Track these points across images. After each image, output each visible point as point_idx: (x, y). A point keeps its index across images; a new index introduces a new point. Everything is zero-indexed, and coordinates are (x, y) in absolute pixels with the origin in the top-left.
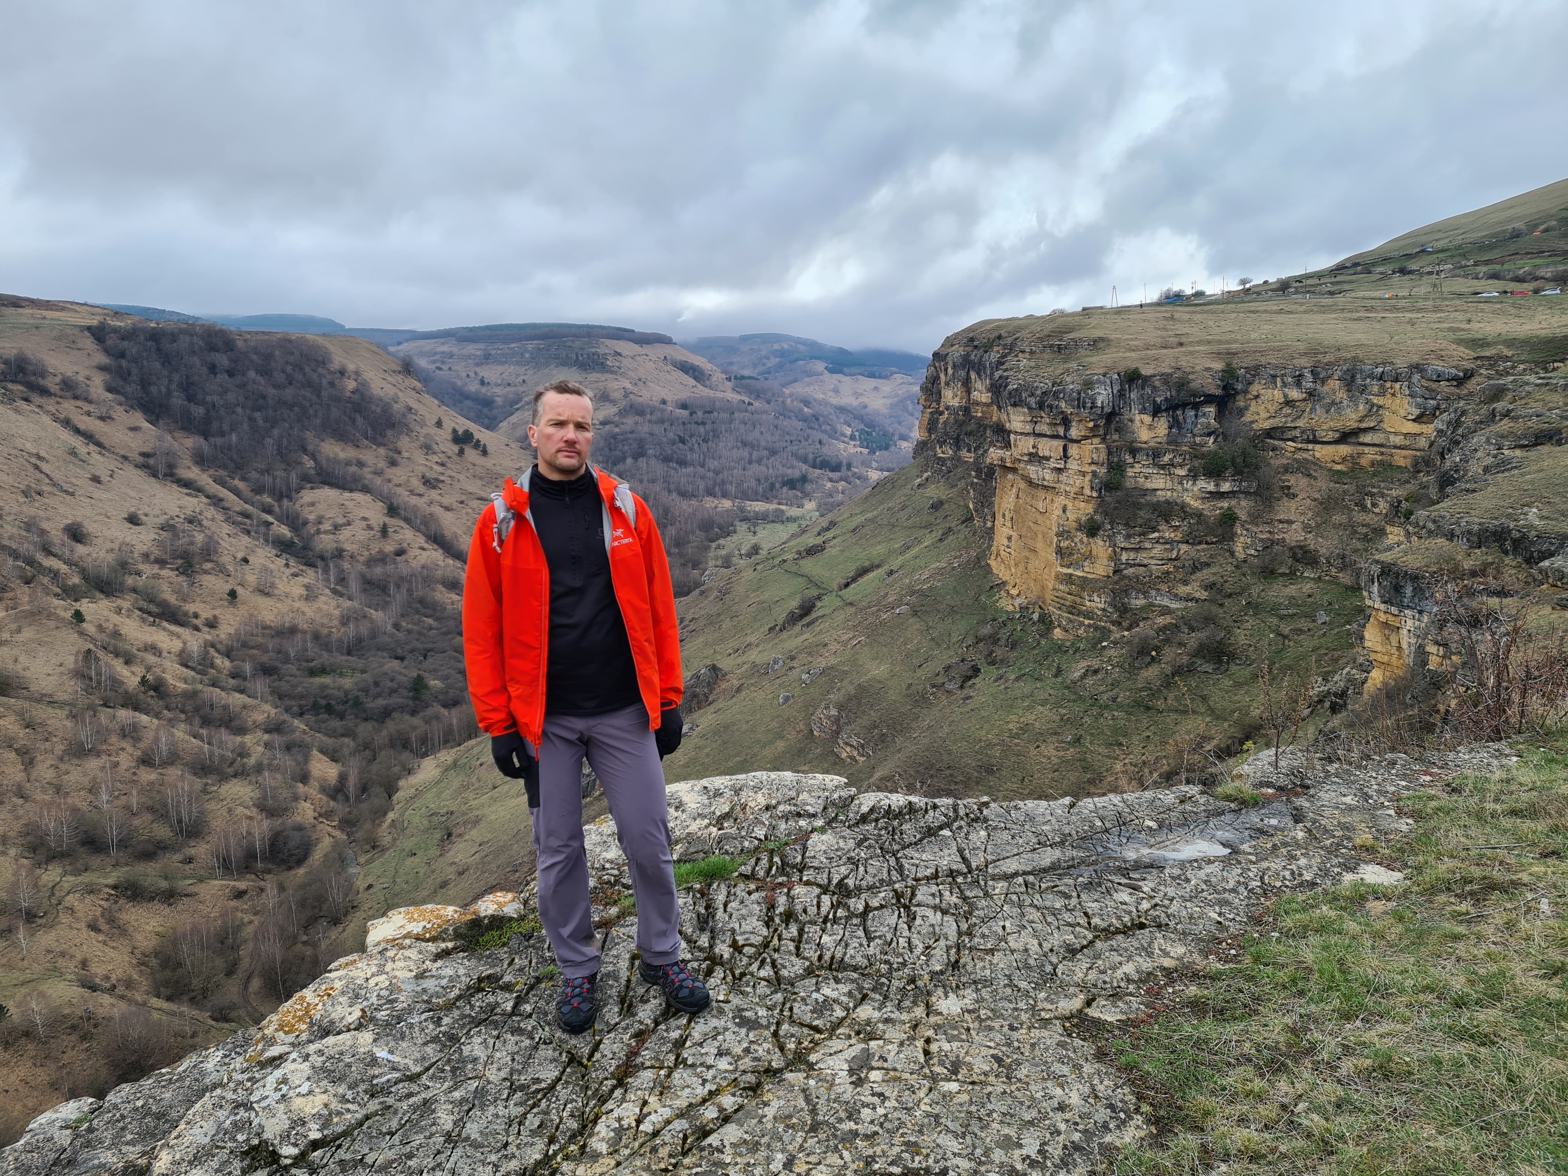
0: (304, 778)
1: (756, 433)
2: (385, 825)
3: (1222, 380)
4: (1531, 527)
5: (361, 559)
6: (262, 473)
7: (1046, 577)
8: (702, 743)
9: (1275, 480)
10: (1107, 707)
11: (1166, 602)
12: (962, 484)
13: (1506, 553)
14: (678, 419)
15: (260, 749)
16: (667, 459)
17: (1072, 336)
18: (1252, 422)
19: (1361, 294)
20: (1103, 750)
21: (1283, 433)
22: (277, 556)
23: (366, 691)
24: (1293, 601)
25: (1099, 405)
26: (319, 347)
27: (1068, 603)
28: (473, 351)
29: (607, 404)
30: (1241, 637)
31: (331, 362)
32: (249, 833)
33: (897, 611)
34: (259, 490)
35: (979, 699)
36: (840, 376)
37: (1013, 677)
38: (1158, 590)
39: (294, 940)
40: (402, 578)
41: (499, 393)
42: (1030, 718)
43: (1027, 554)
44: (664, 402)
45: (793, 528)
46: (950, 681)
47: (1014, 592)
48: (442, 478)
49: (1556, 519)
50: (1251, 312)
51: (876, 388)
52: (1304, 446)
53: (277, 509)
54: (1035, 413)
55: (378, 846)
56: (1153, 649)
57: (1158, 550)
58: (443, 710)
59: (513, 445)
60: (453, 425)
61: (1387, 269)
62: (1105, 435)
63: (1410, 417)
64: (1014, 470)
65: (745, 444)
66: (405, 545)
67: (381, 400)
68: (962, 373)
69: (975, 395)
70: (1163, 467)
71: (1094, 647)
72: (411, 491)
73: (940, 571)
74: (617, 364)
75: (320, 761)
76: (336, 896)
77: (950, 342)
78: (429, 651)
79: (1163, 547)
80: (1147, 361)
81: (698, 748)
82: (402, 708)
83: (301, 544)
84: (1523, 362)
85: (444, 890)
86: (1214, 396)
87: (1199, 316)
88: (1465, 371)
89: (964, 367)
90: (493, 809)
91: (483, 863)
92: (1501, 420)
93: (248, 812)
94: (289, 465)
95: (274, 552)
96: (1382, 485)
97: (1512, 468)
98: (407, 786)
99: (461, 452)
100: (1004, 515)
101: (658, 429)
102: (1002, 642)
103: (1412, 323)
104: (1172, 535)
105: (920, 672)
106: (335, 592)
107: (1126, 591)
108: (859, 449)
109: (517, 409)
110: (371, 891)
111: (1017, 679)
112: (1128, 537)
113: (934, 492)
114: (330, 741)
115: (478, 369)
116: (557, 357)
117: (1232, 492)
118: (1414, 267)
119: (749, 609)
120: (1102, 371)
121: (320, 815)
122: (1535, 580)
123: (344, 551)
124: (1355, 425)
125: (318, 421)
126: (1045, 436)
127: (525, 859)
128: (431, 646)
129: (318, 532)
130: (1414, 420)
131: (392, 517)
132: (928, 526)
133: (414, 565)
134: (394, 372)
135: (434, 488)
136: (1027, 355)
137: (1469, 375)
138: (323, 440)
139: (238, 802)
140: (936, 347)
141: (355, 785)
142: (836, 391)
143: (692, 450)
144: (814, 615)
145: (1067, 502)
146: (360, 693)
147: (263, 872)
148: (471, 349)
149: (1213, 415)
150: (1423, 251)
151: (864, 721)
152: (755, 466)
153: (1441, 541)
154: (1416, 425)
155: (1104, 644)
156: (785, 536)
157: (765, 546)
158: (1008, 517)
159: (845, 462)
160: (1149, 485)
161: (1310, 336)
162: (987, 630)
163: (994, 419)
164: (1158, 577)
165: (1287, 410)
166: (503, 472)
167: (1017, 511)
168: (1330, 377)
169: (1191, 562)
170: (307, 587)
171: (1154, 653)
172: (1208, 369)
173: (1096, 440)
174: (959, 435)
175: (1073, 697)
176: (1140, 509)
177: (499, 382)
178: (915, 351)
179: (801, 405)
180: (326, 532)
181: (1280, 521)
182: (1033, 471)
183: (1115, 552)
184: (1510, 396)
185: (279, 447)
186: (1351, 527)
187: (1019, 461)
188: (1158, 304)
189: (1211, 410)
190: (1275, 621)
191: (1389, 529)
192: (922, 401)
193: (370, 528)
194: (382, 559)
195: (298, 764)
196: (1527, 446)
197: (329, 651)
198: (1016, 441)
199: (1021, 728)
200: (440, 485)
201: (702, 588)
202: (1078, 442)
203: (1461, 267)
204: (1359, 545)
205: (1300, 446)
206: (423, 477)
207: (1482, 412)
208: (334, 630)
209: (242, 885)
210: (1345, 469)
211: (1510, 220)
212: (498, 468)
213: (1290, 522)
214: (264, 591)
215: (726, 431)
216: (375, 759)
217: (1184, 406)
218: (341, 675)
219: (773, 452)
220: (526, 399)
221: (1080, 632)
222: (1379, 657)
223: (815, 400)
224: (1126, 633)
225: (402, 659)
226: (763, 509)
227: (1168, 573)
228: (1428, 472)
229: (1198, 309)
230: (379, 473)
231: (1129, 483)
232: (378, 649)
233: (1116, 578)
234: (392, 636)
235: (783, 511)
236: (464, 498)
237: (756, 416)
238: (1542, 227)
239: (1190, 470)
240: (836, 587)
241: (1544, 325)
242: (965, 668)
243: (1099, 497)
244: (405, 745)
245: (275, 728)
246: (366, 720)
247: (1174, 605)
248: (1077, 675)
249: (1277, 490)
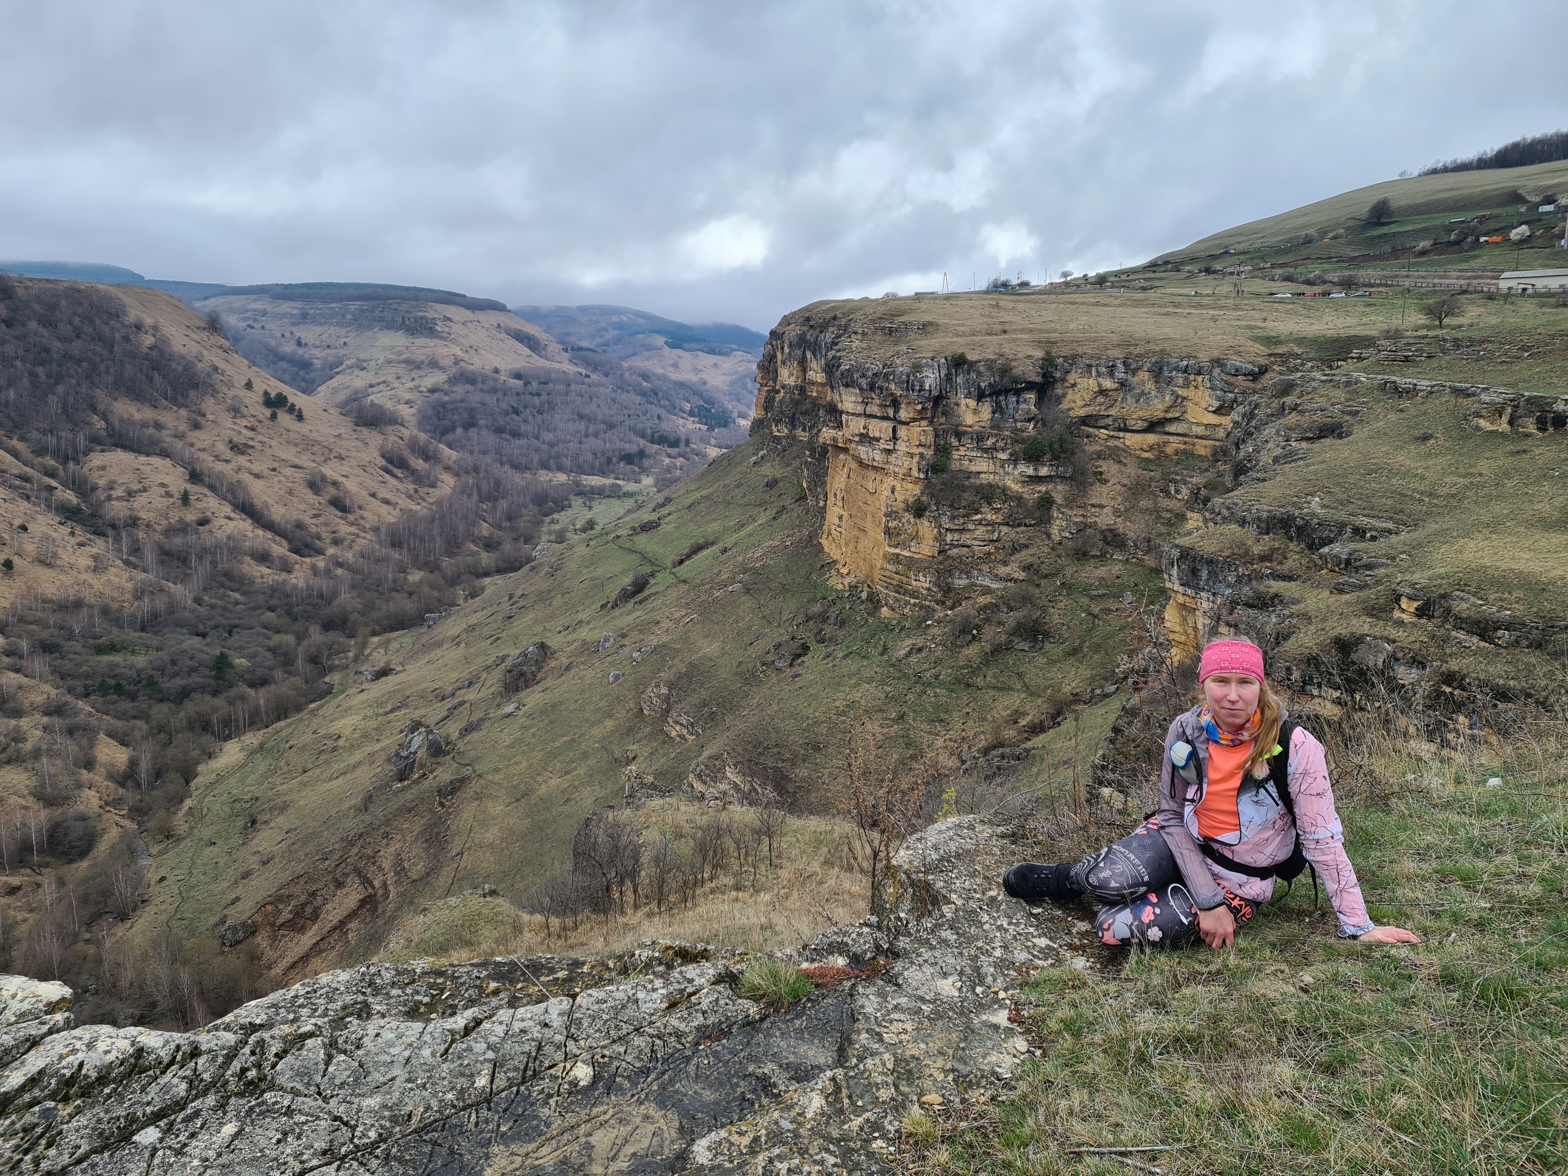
0: (89, 764)
1: (593, 407)
2: (181, 814)
3: (1042, 368)
4: (1313, 515)
5: (159, 528)
6: (44, 433)
7: (874, 556)
8: (529, 722)
9: (1089, 466)
10: (930, 684)
11: (987, 582)
12: (796, 463)
13: (1291, 539)
14: (511, 389)
15: (38, 733)
16: (499, 430)
17: (902, 319)
18: (1069, 410)
19: (1170, 291)
20: (925, 726)
21: (1097, 420)
22: (60, 523)
23: (162, 670)
24: (1103, 582)
25: (927, 388)
26: (111, 298)
27: (895, 583)
28: (289, 310)
29: (436, 370)
30: (1055, 617)
31: (125, 313)
32: (24, 825)
33: (730, 589)
34: (41, 451)
35: (808, 677)
36: (679, 352)
37: (841, 655)
38: (980, 570)
39: (75, 938)
40: (204, 549)
41: (318, 356)
42: (856, 695)
43: (857, 533)
44: (497, 371)
45: (629, 503)
46: (780, 659)
47: (844, 571)
48: (251, 443)
49: (1336, 508)
50: (1070, 303)
51: (715, 365)
52: (1115, 434)
53: (61, 472)
54: (866, 394)
55: (173, 836)
56: (974, 628)
57: (980, 532)
58: (249, 690)
59: (332, 411)
60: (265, 387)
61: (1195, 268)
62: (933, 417)
63: (1211, 409)
64: (846, 450)
65: (581, 417)
66: (209, 514)
67: (182, 357)
68: (799, 352)
69: (811, 375)
70: (986, 451)
71: (919, 625)
72: (216, 456)
73: (773, 549)
74: (447, 329)
75: (107, 745)
76: (123, 889)
77: (787, 321)
78: (235, 627)
79: (984, 529)
80: (973, 346)
81: (525, 728)
82: (202, 688)
83: (88, 511)
84: (1311, 360)
85: (245, 881)
86: (1035, 383)
87: (1022, 305)
88: (1260, 367)
89: (800, 346)
90: (303, 794)
91: (290, 851)
92: (1289, 413)
93: (23, 802)
94: (76, 425)
95: (58, 519)
96: (1185, 472)
97: (1298, 459)
98: (207, 771)
99: (274, 416)
100: (835, 495)
101: (491, 399)
102: (832, 620)
103: (1214, 319)
104: (994, 517)
105: (750, 650)
106: (127, 563)
107: (950, 571)
108: (698, 426)
109: (338, 373)
110: (164, 884)
111: (845, 657)
112: (953, 518)
113: (769, 470)
114: (119, 724)
115: (294, 329)
116: (382, 320)
117: (1050, 477)
118: (1218, 268)
119: (581, 586)
120: (930, 355)
121: (107, 804)
122: (1316, 565)
123: (139, 519)
124: (1162, 415)
125: (110, 379)
126: (875, 417)
127: (336, 846)
128: (237, 622)
129: (109, 498)
130: (1214, 412)
131: (194, 483)
132: (763, 504)
133: (219, 536)
134: (198, 328)
135: (243, 453)
136: (859, 337)
137: (1264, 370)
138: (115, 399)
139: (11, 791)
140: (774, 325)
141: (148, 771)
142: (676, 366)
143: (525, 421)
144: (647, 592)
145: (895, 483)
146: (154, 673)
147: (40, 866)
148: (286, 307)
149: (1033, 401)
150: (1226, 253)
151: (694, 699)
152: (592, 439)
153: (1234, 527)
154: (1216, 416)
155: (929, 622)
156: (621, 511)
157: (601, 521)
158: (839, 497)
159: (683, 438)
160: (973, 468)
161: (1123, 328)
162: (817, 608)
163: (828, 398)
164: (980, 558)
165: (1100, 399)
166: (320, 439)
167: (847, 491)
168: (1139, 368)
169: (1011, 544)
170: (95, 558)
171: (975, 632)
172: (1029, 357)
173: (924, 423)
174: (794, 415)
175: (897, 675)
176: (964, 491)
177: (318, 343)
178: (754, 328)
179: (640, 379)
180: (118, 499)
181: (1093, 506)
182: (863, 451)
183: (940, 532)
184: (1298, 390)
185: (65, 405)
186: (1156, 512)
187: (851, 441)
188: (987, 292)
189: (1031, 396)
190: (1086, 601)
191: (1189, 514)
192: (759, 379)
193: (169, 495)
194: (182, 528)
195: (82, 748)
196: (1311, 438)
197: (120, 627)
198: (847, 421)
199: (848, 706)
200: (250, 451)
201: (533, 564)
202: (907, 424)
203: (1260, 269)
204: (1163, 529)
205: (1112, 433)
206: (230, 442)
207: (1274, 405)
208: (126, 604)
209: (15, 881)
210: (1152, 457)
211: (1305, 226)
212: (315, 434)
213: (1101, 506)
214: (45, 561)
215: (562, 403)
216: (171, 743)
217: (1006, 391)
218: (133, 652)
219: (611, 426)
220: (348, 363)
221: (906, 611)
222: (1176, 637)
223: (654, 374)
224: (949, 612)
225: (204, 635)
226: (599, 483)
227: (989, 554)
228: (1226, 461)
229: (1022, 298)
230: (180, 436)
231: (954, 466)
232: (177, 626)
233: (941, 558)
234: (192, 611)
235: (619, 486)
236: (276, 465)
237: (593, 389)
238: (1331, 235)
239: (1011, 455)
240: (670, 565)
241: (1330, 326)
242: (795, 646)
243: (926, 478)
244: (206, 727)
245: (55, 710)
246: (161, 701)
247: (994, 586)
248: (902, 653)
249: (1091, 475)
